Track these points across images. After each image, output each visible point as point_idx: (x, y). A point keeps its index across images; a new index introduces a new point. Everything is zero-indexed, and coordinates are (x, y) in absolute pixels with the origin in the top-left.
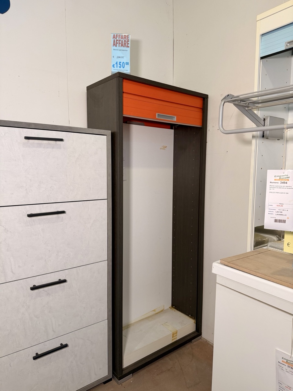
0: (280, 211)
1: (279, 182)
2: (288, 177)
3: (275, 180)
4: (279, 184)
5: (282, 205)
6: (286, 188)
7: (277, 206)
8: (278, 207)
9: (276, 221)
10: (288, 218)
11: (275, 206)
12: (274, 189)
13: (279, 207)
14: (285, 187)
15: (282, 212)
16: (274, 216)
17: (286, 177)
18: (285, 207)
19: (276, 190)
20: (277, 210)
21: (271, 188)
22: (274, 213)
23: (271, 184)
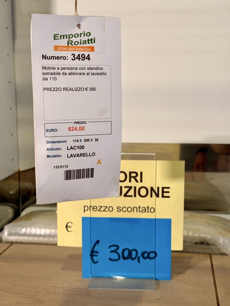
0: (79, 144)
2: (90, 38)
5: (82, 125)
6: (88, 74)
7: (69, 129)
8: (72, 133)
9: (69, 175)
10: (99, 162)
11: (63, 130)
12: (55, 79)
13: (75, 133)
14: (86, 71)
15: (82, 147)
16: (63, 161)
17: (86, 38)
18: (89, 130)
19: (62, 81)
20: (70, 143)
21: (48, 77)
22: (64, 152)
23: (47, 63)
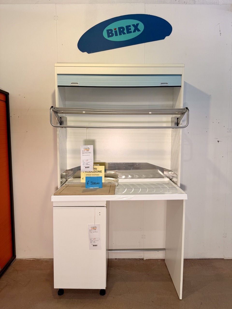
1: (86, 150)
2: (89, 148)
3: (84, 150)
4: (86, 152)
9: (86, 168)
10: (90, 166)
11: (85, 161)
13: (87, 161)
18: (89, 161)
19: (85, 154)
20: (86, 163)
22: (85, 164)
23: (83, 152)
